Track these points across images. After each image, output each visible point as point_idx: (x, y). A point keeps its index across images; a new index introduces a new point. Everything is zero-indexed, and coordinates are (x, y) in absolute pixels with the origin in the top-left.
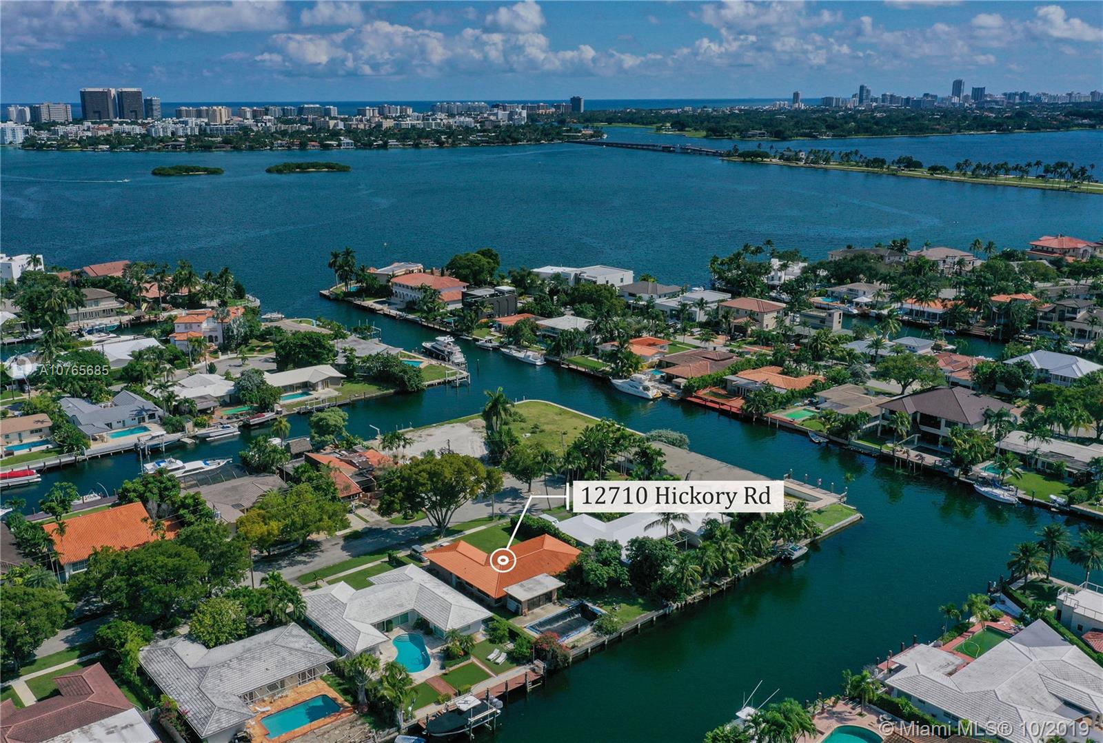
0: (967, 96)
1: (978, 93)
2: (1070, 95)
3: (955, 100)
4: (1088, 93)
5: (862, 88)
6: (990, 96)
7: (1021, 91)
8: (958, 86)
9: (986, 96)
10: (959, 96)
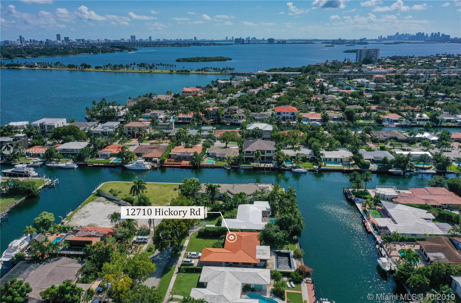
0: (63, 40)
1: (67, 39)
2: (98, 40)
3: (59, 42)
4: (104, 40)
5: (20, 37)
6: (71, 40)
7: (82, 39)
8: (58, 36)
9: (69, 40)
10: (60, 40)
